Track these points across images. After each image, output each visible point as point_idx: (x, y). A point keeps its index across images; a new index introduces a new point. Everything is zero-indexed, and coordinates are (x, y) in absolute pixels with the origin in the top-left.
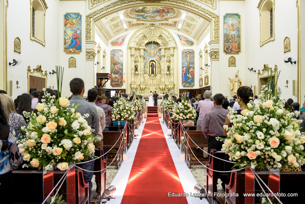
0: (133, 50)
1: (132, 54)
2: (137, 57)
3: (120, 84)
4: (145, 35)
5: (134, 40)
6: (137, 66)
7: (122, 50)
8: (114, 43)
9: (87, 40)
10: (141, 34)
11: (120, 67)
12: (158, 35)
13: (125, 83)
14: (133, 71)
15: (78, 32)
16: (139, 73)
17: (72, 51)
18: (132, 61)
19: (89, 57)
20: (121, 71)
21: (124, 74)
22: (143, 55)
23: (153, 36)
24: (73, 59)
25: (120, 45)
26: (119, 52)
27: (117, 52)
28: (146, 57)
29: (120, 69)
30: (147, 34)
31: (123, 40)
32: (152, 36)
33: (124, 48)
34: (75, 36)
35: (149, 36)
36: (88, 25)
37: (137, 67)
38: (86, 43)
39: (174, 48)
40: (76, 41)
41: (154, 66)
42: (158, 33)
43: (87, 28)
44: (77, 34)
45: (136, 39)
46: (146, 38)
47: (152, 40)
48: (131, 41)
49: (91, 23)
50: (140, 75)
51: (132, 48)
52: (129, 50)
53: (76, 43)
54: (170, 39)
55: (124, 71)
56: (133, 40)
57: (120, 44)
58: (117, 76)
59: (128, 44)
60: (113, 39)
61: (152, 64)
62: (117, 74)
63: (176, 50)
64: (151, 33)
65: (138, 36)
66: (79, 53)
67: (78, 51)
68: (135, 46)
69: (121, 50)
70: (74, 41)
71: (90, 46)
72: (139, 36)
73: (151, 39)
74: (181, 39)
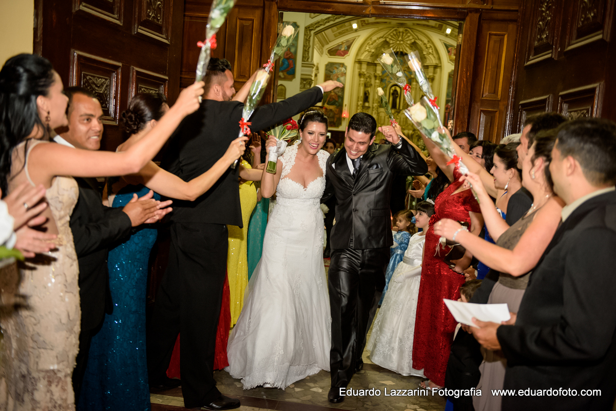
0: (364, 66)
1: (361, 72)
2: (369, 77)
3: (336, 121)
4: (388, 40)
5: (367, 48)
6: (367, 92)
7: (346, 64)
8: (332, 51)
9: (304, 61)
10: (380, 38)
11: (340, 94)
12: (409, 42)
13: (345, 121)
14: (360, 103)
15: (293, 50)
16: (371, 105)
17: (282, 76)
18: (361, 85)
19: (304, 86)
20: (340, 100)
21: (346, 105)
22: (381, 75)
23: (402, 42)
24: (283, 88)
25: (343, 56)
26: (340, 68)
27: (337, 66)
28: (385, 78)
29: (339, 97)
30: (390, 39)
31: (349, 47)
32: (398, 42)
33: (348, 60)
34: (287, 55)
35: (394, 42)
36: (307, 40)
37: (367, 95)
38: (302, 66)
39: (436, 67)
40: (289, 63)
41: (397, 94)
42: (411, 38)
43: (305, 44)
44: (291, 53)
45: (372, 46)
46: (389, 46)
47: (398, 50)
48: (362, 50)
49: (312, 38)
50: (371, 109)
51: (363, 63)
52: (357, 65)
53: (289, 65)
54: (430, 51)
55: (346, 101)
56: (365, 49)
57: (343, 54)
58: (332, 107)
59: (357, 55)
60: (333, 44)
61: (395, 91)
62: (332, 104)
63: (438, 70)
64: (399, 37)
65: (375, 41)
66: (291, 80)
67: (290, 77)
68: (369, 59)
69: (343, 65)
70: (286, 63)
71: (307, 71)
72: (377, 41)
73: (396, 47)
74: (449, 52)
